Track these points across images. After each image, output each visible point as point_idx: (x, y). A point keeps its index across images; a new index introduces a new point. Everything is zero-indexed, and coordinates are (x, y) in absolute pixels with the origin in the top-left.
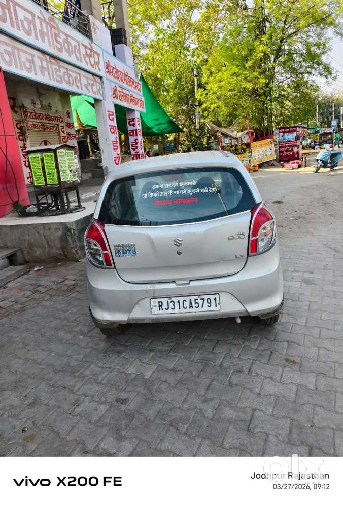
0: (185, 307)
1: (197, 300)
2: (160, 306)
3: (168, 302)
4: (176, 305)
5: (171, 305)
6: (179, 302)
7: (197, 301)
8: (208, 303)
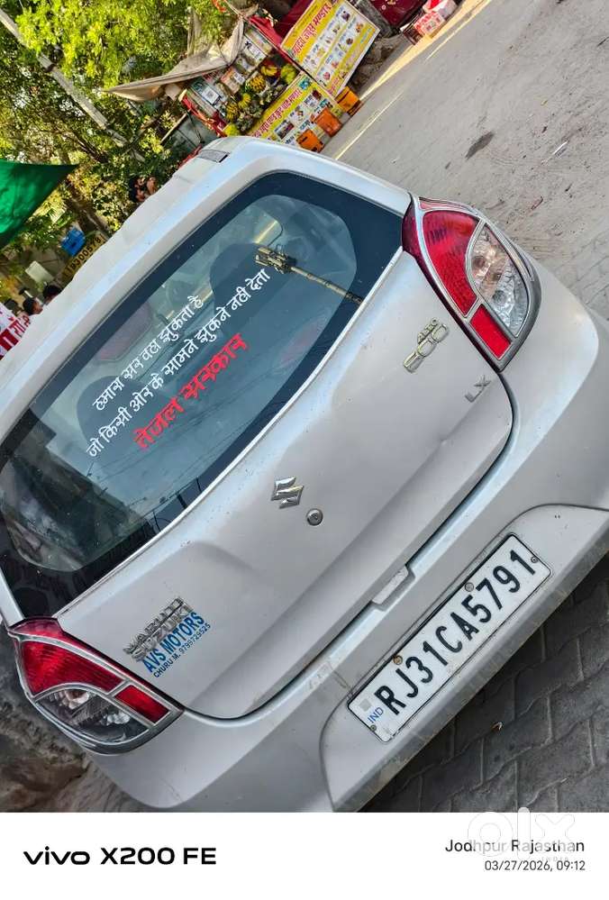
0: (455, 645)
1: (470, 598)
2: (389, 701)
3: (399, 672)
4: (428, 659)
5: (415, 674)
6: (427, 647)
7: (472, 604)
8: (504, 582)
